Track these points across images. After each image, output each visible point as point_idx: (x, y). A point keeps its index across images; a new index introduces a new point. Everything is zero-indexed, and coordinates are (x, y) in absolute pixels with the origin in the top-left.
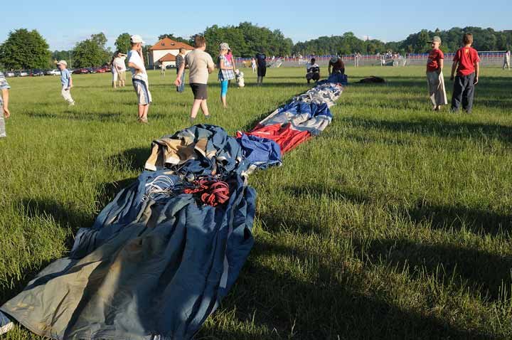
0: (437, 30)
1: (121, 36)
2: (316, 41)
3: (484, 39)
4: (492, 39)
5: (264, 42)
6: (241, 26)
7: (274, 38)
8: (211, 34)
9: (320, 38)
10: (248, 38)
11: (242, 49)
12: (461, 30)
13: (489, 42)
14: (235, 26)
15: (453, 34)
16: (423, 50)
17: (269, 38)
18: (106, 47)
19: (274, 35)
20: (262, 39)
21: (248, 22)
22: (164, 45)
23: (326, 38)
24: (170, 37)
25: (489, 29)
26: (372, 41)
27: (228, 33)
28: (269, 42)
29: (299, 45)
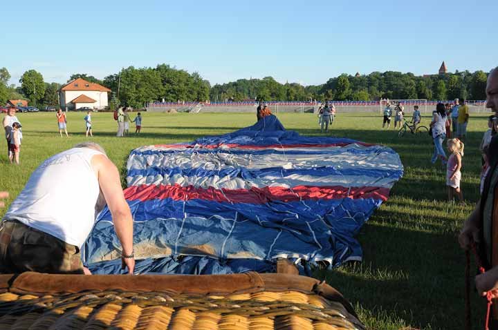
0: (357, 74)
1: (27, 72)
2: (235, 84)
3: (404, 84)
4: (411, 84)
5: (182, 85)
6: (159, 69)
7: (193, 81)
8: (127, 76)
9: (238, 81)
10: (165, 81)
11: (159, 92)
12: (381, 75)
13: (408, 87)
14: (152, 68)
15: (373, 78)
16: (343, 96)
17: (187, 81)
18: (9, 84)
19: (192, 78)
20: (180, 81)
21: (166, 64)
22: (77, 86)
23: (244, 81)
24: (83, 77)
25: (409, 74)
26: (292, 85)
27: (145, 75)
28: (188, 85)
29: (217, 87)
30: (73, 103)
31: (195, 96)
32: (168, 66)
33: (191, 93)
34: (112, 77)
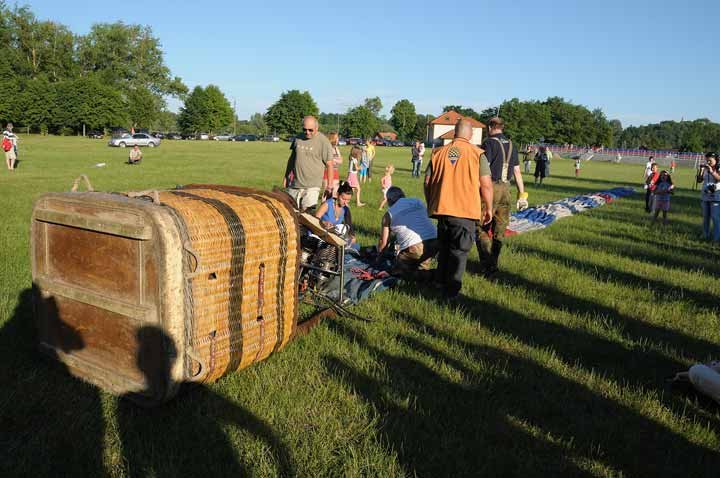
1: (399, 102)
2: (656, 127)
5: (578, 125)
6: (550, 102)
7: (592, 120)
8: (509, 110)
9: (663, 123)
10: (556, 118)
11: (547, 131)
14: (541, 102)
17: (586, 120)
18: (380, 115)
19: (593, 116)
20: (575, 120)
21: (560, 97)
22: (448, 119)
23: (672, 123)
24: (457, 109)
27: (531, 110)
28: (585, 124)
29: (631, 129)
30: (441, 140)
31: (594, 139)
32: (562, 99)
33: (589, 135)
34: (490, 110)
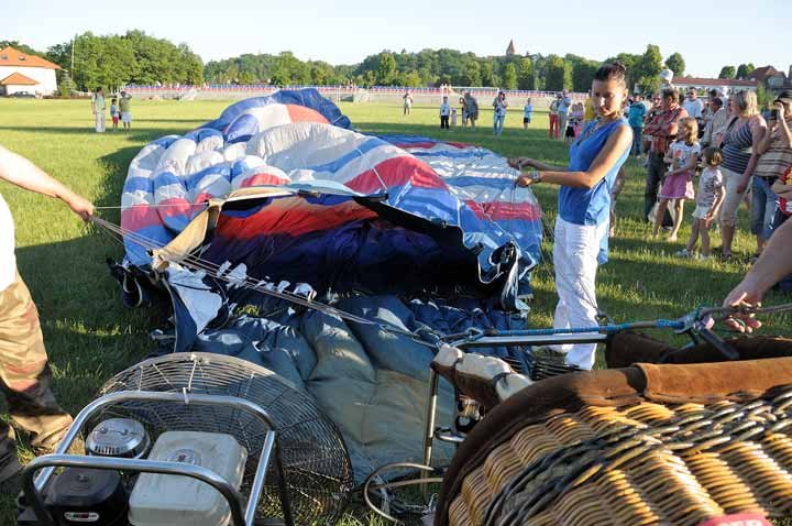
0: (403, 51)
2: (237, 61)
3: (463, 67)
4: (474, 68)
5: (165, 61)
6: (129, 36)
7: (180, 55)
8: (83, 46)
9: (243, 56)
10: (140, 55)
11: (132, 70)
12: (435, 53)
13: (471, 71)
14: (120, 36)
15: (424, 57)
16: (387, 80)
17: (172, 55)
19: (179, 50)
20: (161, 55)
21: (140, 30)
22: (6, 58)
23: (251, 56)
24: (14, 45)
25: (470, 54)
26: (316, 63)
27: (111, 47)
28: (173, 60)
29: (212, 64)
30: (3, 86)
31: (184, 76)
32: (143, 33)
33: (178, 72)
34: (58, 47)
